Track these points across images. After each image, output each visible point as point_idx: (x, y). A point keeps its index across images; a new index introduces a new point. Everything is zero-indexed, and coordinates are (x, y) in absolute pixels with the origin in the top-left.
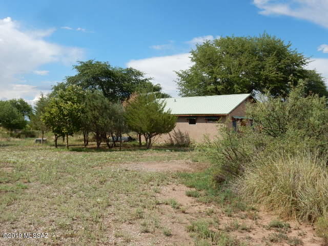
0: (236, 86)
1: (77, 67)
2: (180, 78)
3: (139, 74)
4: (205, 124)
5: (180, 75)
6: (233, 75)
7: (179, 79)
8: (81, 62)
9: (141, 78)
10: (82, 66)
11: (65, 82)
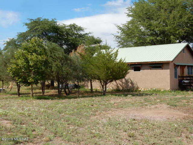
0: (172, 37)
1: (26, 24)
2: (120, 31)
3: (80, 29)
4: (149, 71)
5: (120, 28)
6: (169, 27)
7: (118, 32)
8: (31, 20)
9: (82, 33)
10: (32, 23)
11: (16, 38)
